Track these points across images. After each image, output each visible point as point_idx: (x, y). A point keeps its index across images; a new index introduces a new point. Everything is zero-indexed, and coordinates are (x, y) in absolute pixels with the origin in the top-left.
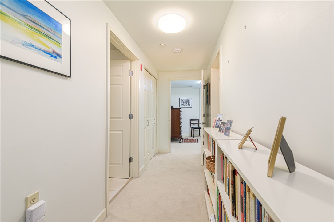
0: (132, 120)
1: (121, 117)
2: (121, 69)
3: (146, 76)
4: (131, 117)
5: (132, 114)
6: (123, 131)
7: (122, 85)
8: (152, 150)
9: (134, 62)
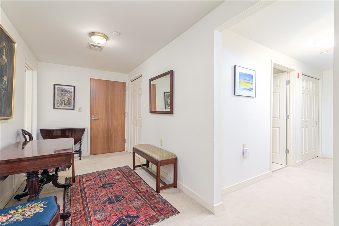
0: (288, 120)
1: (278, 117)
2: (279, 80)
3: (304, 81)
4: (287, 117)
5: (288, 115)
6: (279, 128)
7: (279, 93)
8: (312, 151)
9: (290, 73)
